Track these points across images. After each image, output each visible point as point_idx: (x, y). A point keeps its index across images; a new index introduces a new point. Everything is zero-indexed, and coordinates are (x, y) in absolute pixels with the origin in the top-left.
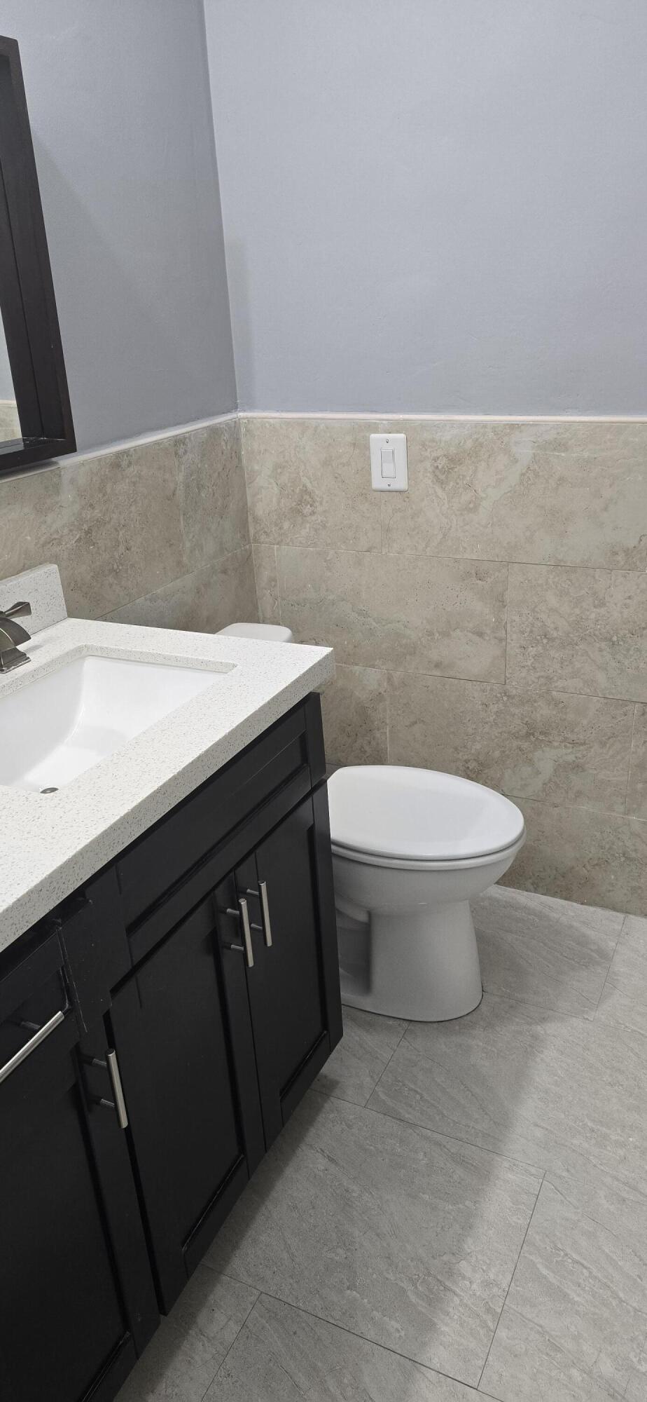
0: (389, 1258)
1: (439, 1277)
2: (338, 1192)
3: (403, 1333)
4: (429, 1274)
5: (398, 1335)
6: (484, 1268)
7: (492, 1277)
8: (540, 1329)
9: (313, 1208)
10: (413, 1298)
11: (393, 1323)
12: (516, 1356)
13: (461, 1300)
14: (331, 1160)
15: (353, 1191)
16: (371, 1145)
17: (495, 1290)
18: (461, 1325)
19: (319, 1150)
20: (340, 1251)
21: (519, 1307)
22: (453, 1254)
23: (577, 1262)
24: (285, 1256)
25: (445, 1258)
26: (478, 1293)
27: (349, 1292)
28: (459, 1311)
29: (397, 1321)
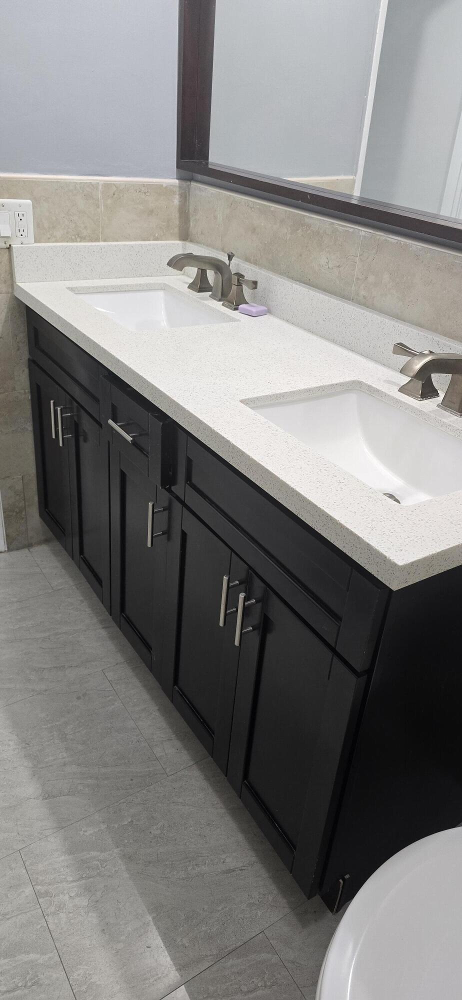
0: (129, 858)
1: (92, 879)
2: (201, 858)
3: (82, 833)
4: (99, 874)
5: (83, 830)
6: (71, 915)
7: (62, 915)
8: (7, 917)
9: (200, 835)
10: (94, 854)
11: (92, 832)
12: (11, 887)
13: (67, 881)
14: (230, 871)
15: (194, 869)
16: (222, 909)
17: (53, 909)
18: (55, 869)
19: (244, 868)
20: (159, 832)
21: (30, 916)
22: (97, 901)
23: (14, 990)
24: (180, 800)
25: (99, 894)
26: (61, 896)
27: (130, 820)
28: (63, 875)
29: (91, 834)
